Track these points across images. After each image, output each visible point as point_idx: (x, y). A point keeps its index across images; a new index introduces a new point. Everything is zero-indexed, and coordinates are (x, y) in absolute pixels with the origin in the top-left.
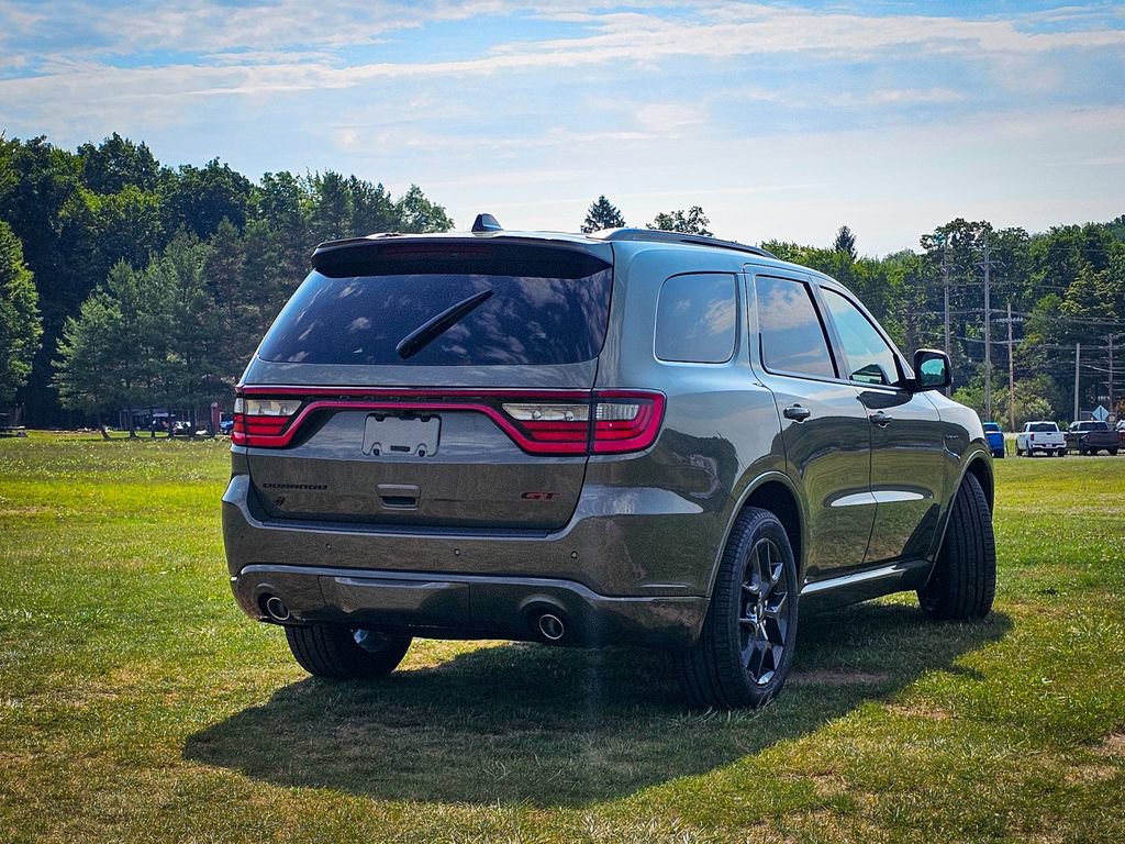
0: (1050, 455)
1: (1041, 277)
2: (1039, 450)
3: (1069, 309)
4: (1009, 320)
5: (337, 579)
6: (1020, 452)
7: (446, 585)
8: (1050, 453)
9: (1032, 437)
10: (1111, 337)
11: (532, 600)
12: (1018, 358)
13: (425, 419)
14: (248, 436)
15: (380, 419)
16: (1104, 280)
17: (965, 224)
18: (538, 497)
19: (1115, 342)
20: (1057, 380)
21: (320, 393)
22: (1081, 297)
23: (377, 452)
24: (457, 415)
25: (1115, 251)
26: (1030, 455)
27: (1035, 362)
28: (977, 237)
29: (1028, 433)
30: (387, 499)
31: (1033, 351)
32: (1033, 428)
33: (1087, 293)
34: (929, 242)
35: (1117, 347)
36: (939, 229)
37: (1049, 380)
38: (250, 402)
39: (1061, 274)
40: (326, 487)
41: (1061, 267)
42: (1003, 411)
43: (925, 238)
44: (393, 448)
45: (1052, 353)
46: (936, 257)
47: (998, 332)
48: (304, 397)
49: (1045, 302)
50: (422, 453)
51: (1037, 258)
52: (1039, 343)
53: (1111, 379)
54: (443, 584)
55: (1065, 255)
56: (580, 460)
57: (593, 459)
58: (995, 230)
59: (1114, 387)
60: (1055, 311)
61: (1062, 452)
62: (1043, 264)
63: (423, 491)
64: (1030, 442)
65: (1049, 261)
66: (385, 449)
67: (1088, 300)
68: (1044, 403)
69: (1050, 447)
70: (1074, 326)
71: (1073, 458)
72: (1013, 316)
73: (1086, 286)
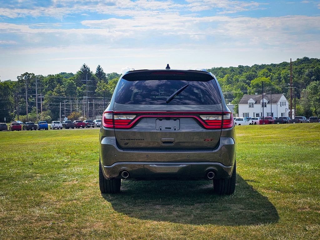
0: (58, 129)
1: (47, 86)
2: (56, 128)
3: (54, 94)
4: (41, 97)
5: (151, 165)
6: (51, 129)
7: (184, 166)
8: (58, 128)
9: (54, 125)
10: (65, 101)
11: (209, 168)
12: (43, 106)
13: (175, 120)
14: (115, 125)
15: (161, 120)
16: (63, 88)
17: (28, 74)
18: (208, 140)
19: (66, 102)
20: (52, 111)
21: (143, 113)
22: (57, 91)
23: (161, 129)
24: (184, 119)
25: (64, 81)
26: (54, 129)
27: (46, 107)
28: (31, 77)
29: (53, 124)
30: (164, 142)
31: (46, 104)
32: (54, 123)
33: (59, 90)
34: (19, 78)
35: (66, 103)
36: (22, 75)
37: (50, 111)
38: (115, 116)
39: (52, 86)
40: (144, 139)
41: (52, 85)
42: (39, 119)
43: (18, 77)
44: (166, 128)
45: (50, 105)
46: (21, 81)
47: (39, 100)
48: (137, 114)
49: (48, 93)
50: (175, 129)
51: (46, 82)
52: (48, 102)
53: (65, 111)
54: (184, 165)
55: (53, 81)
56: (220, 130)
57: (223, 130)
58: (35, 75)
59: (66, 113)
60: (51, 95)
61: (61, 128)
62: (48, 83)
63: (176, 140)
64: (54, 126)
65: (49, 83)
66: (163, 129)
67: (59, 92)
68: (49, 117)
69: (58, 127)
70: (55, 98)
71: (64, 129)
72: (42, 96)
73: (58, 89)
